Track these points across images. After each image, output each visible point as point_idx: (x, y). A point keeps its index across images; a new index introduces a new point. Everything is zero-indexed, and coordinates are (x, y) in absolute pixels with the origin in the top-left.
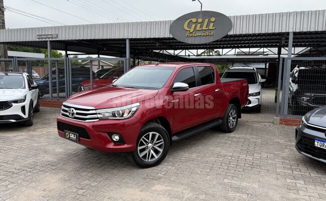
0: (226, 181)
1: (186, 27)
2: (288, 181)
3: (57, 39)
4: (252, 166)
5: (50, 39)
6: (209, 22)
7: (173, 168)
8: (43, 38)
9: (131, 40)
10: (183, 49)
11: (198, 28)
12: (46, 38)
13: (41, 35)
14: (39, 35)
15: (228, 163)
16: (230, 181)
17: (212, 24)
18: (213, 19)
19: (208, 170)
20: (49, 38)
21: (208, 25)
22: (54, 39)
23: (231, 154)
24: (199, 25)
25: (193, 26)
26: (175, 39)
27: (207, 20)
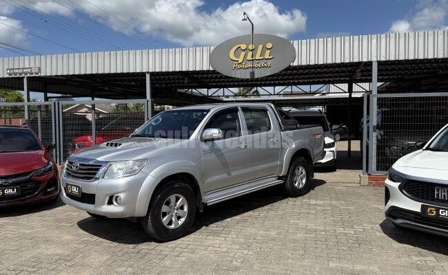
0: (332, 265)
1: (232, 56)
2: (414, 258)
3: (39, 75)
4: (359, 242)
5: (28, 75)
6: (265, 49)
7: (250, 252)
8: (16, 74)
9: (152, 74)
10: (220, 87)
11: (249, 57)
12: (21, 74)
13: (13, 69)
14: (10, 70)
15: (323, 239)
16: (338, 265)
17: (268, 52)
18: (269, 45)
19: (302, 252)
20: (26, 74)
21: (262, 53)
22: (34, 75)
23: (323, 228)
24: (250, 53)
25: (243, 54)
26: (218, 73)
27: (261, 47)
